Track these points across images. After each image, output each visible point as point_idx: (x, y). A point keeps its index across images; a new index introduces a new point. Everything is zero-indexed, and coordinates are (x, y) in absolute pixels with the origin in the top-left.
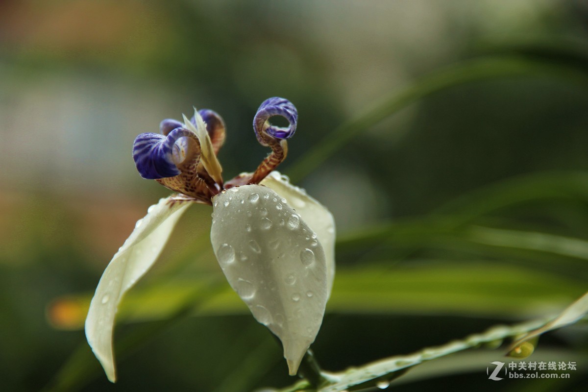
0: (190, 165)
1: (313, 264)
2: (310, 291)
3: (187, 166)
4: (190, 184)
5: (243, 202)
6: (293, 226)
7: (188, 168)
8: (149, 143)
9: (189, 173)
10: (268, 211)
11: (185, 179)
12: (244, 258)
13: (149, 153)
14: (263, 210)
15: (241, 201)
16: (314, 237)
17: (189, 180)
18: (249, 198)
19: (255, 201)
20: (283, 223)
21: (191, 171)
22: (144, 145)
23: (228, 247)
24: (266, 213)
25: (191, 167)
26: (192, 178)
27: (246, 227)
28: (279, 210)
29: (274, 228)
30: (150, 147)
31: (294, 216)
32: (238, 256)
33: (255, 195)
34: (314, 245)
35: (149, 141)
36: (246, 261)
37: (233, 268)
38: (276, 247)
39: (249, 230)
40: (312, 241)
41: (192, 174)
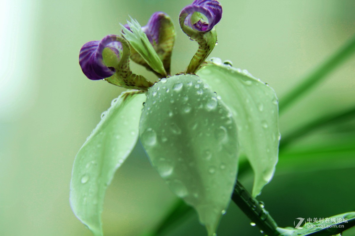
0: (123, 65)
1: (225, 139)
2: (223, 164)
3: (121, 66)
4: (127, 80)
5: (168, 91)
6: (211, 107)
7: (122, 68)
8: (90, 50)
9: (123, 72)
10: (189, 97)
11: (122, 77)
12: (165, 140)
13: (89, 60)
14: (185, 96)
15: (167, 90)
16: (229, 116)
17: (125, 78)
18: (173, 87)
19: (178, 89)
20: (201, 107)
21: (125, 70)
22: (86, 53)
23: (151, 132)
24: (186, 99)
25: (124, 66)
26: (127, 75)
27: (168, 113)
28: (200, 95)
29: (193, 112)
30: (91, 53)
31: (213, 98)
32: (159, 138)
33: (179, 84)
34: (229, 122)
35: (90, 49)
36: (167, 142)
37: (155, 149)
38: (195, 127)
39: (171, 114)
40: (227, 119)
41: (126, 72)
